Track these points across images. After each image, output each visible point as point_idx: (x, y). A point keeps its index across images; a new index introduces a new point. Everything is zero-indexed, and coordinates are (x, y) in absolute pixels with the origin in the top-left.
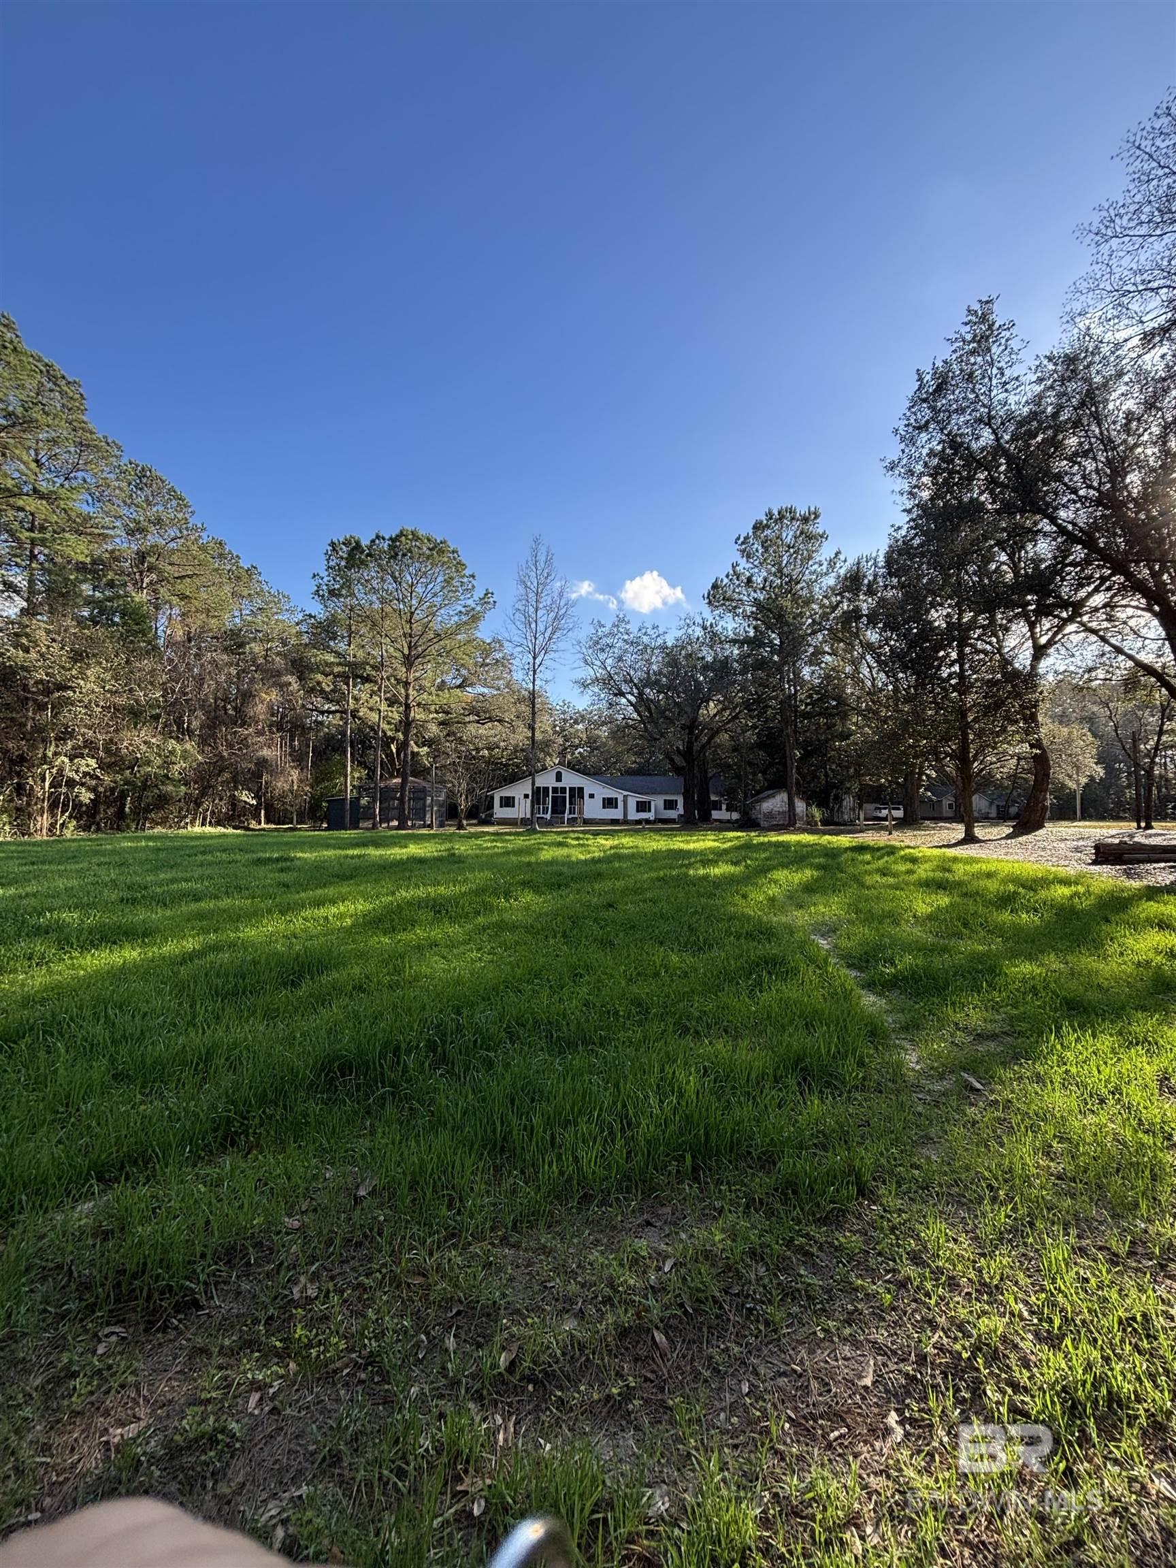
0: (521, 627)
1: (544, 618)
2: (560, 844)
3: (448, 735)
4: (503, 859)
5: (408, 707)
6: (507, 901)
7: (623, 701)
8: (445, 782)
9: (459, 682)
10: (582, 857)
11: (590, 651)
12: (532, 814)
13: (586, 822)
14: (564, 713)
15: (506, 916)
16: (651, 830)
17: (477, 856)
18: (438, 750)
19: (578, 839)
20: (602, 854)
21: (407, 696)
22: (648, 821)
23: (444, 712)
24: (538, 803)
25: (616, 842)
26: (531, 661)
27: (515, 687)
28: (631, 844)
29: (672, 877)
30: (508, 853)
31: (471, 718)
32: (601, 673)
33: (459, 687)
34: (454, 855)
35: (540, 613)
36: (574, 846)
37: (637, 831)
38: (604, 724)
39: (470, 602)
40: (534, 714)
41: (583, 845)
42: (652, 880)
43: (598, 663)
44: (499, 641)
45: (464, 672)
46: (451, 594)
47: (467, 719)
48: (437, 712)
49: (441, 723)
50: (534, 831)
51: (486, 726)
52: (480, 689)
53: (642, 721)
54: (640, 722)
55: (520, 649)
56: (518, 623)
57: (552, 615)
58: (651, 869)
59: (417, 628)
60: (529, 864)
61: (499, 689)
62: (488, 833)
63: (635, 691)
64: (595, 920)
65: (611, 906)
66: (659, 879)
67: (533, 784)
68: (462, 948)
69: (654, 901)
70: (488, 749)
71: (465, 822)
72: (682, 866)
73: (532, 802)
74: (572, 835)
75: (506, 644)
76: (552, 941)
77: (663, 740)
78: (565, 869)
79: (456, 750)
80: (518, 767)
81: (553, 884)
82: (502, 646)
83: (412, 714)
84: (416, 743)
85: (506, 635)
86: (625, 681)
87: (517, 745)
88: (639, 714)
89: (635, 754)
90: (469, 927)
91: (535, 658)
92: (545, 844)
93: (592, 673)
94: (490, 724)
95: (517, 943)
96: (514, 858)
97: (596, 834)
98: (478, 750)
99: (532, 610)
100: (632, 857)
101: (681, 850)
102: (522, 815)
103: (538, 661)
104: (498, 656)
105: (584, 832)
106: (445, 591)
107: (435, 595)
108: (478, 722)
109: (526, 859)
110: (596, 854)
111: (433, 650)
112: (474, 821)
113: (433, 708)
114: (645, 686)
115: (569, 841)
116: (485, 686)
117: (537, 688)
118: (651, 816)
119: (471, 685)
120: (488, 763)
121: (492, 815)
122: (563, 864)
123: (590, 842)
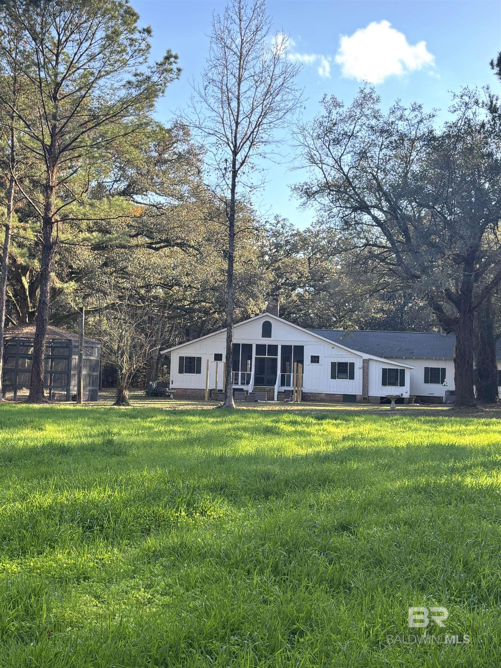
0: (216, 106)
1: (251, 93)
2: (268, 431)
3: (105, 264)
4: (183, 452)
5: (48, 223)
6: (190, 515)
7: (366, 218)
8: (100, 333)
9: (122, 186)
10: (302, 452)
11: (319, 143)
12: (227, 383)
13: (306, 398)
14: (276, 234)
15: (189, 538)
16: (404, 414)
17: (145, 445)
18: (91, 287)
19: (294, 423)
20: (330, 448)
21: (48, 207)
22: (400, 400)
23: (100, 230)
24: (236, 369)
25: (351, 431)
26: (230, 157)
27: (207, 196)
28: (374, 434)
29: (438, 487)
30: (191, 442)
31: (142, 240)
32: (333, 175)
33: (124, 193)
34: (110, 442)
35: (244, 86)
36: (289, 435)
37: (383, 414)
38: (336, 251)
39: (143, 69)
40: (232, 236)
41: (301, 433)
42: (408, 491)
43: (331, 161)
44: (183, 127)
45: (131, 172)
46: (115, 57)
47: (134, 242)
48: (90, 230)
49: (97, 247)
50: (229, 410)
51: (161, 252)
52: (153, 198)
53: (394, 249)
54: (390, 250)
55: (213, 139)
56: (212, 101)
57: (263, 88)
58: (407, 474)
59: (65, 106)
60: (222, 459)
61: (181, 198)
62: (160, 411)
63: (384, 203)
64: (323, 550)
65: (344, 527)
66: (417, 490)
67: (229, 338)
68: (123, 584)
69: (410, 524)
70: (164, 286)
71: (127, 393)
72: (453, 471)
73: (227, 366)
74: (286, 417)
75: (193, 132)
76: (256, 579)
77: (424, 278)
78: (276, 469)
79: (116, 287)
80: (206, 312)
81: (257, 492)
82: (187, 134)
83: (54, 233)
84: (59, 276)
85: (194, 118)
86: (370, 188)
87: (206, 281)
88: (390, 238)
89: (382, 298)
90: (134, 551)
91: (235, 153)
92: (245, 429)
93: (320, 176)
94: (167, 250)
95: (205, 579)
96: (198, 450)
97: (321, 417)
98: (148, 287)
99: (232, 81)
100: (377, 453)
101: (452, 447)
102: (211, 386)
103: (240, 157)
104: (181, 148)
105: (302, 413)
106: (107, 52)
107: (92, 58)
108: (150, 246)
109: (217, 451)
110: (323, 448)
111: (87, 139)
112: (141, 393)
113: (84, 225)
114: (400, 196)
115: (281, 425)
116: (162, 193)
117: (237, 197)
118: (404, 391)
119: (142, 191)
120: (163, 306)
121: (166, 384)
122: (274, 461)
123: (312, 429)
